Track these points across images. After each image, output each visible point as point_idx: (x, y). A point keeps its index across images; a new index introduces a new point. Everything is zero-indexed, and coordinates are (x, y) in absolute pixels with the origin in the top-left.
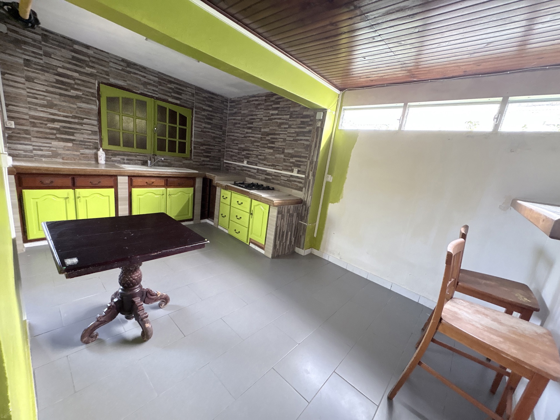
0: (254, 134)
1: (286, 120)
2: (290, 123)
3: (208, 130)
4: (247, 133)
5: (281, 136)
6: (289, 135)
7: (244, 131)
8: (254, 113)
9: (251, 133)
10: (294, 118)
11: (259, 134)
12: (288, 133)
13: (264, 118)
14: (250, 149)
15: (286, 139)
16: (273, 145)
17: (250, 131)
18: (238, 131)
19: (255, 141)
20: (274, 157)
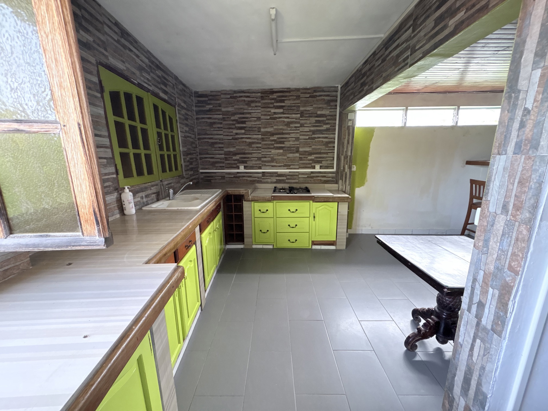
0: (249, 135)
1: (296, 119)
2: (302, 122)
3: (187, 134)
4: (237, 134)
5: (292, 135)
7: (232, 132)
8: (245, 111)
9: (244, 134)
10: (306, 117)
11: (258, 135)
12: (301, 132)
14: (247, 152)
15: (299, 138)
16: (282, 145)
17: (242, 131)
18: (221, 132)
19: (253, 143)
20: (285, 157)
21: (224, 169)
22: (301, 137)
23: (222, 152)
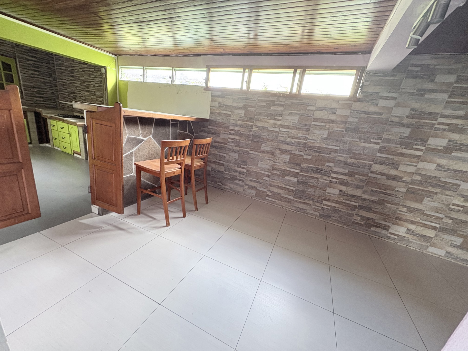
0: (76, 81)
1: (93, 72)
2: (95, 74)
3: (36, 76)
4: (71, 80)
5: (92, 83)
6: (96, 82)
7: (69, 79)
8: (73, 65)
9: (73, 80)
10: (96, 71)
11: (79, 81)
12: (95, 81)
13: (80, 70)
14: (76, 92)
15: (94, 85)
16: (88, 90)
17: (73, 78)
18: (65, 78)
19: (77, 86)
20: (90, 98)
21: (68, 102)
22: (96, 85)
23: (66, 91)
